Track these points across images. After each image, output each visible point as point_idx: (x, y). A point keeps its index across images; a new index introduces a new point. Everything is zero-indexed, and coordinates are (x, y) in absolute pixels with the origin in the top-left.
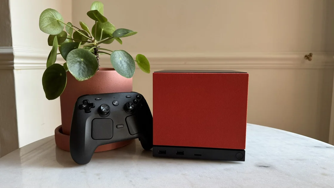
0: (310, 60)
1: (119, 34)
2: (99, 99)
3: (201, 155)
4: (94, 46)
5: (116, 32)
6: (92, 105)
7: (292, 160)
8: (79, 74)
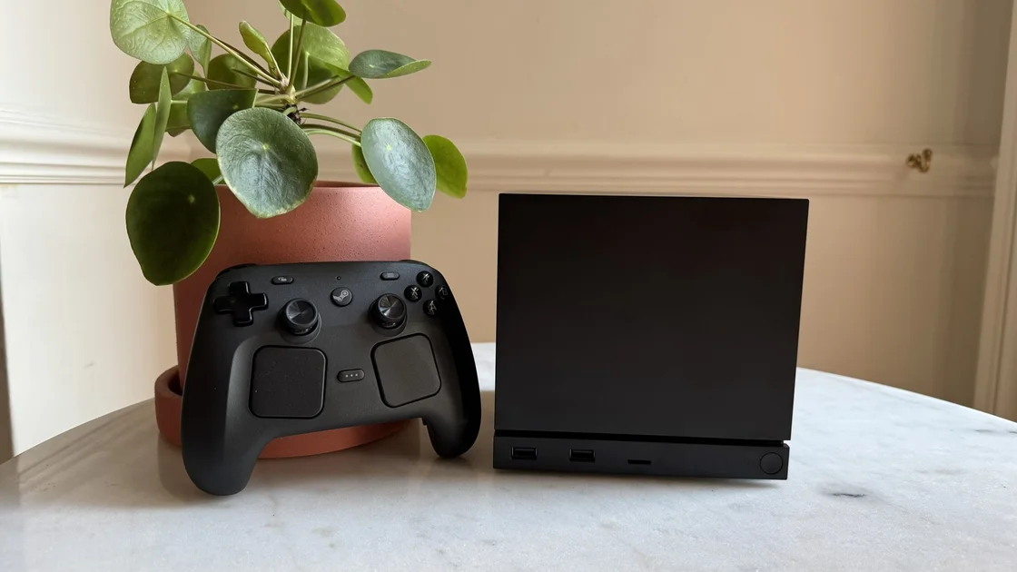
0: (924, 170)
1: (371, 68)
2: (284, 280)
3: (649, 463)
4: (288, 106)
5: (357, 61)
6: (258, 301)
7: (924, 472)
8: (258, 195)
